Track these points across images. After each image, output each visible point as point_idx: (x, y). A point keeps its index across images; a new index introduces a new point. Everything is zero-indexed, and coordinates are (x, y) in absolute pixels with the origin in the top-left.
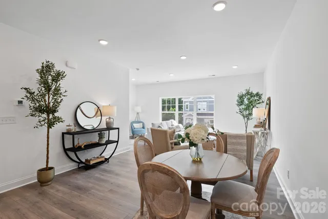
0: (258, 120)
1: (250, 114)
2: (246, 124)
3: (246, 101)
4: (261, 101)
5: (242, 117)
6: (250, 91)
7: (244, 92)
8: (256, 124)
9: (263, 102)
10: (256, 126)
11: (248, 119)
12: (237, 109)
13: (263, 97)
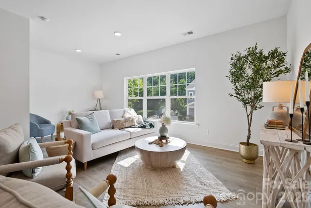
0: (277, 110)
1: (258, 97)
2: (250, 116)
3: (249, 72)
4: (283, 68)
5: (241, 104)
6: (257, 51)
7: (244, 53)
8: (270, 118)
9: (287, 70)
10: (270, 125)
11: (254, 107)
12: (230, 87)
13: (287, 59)
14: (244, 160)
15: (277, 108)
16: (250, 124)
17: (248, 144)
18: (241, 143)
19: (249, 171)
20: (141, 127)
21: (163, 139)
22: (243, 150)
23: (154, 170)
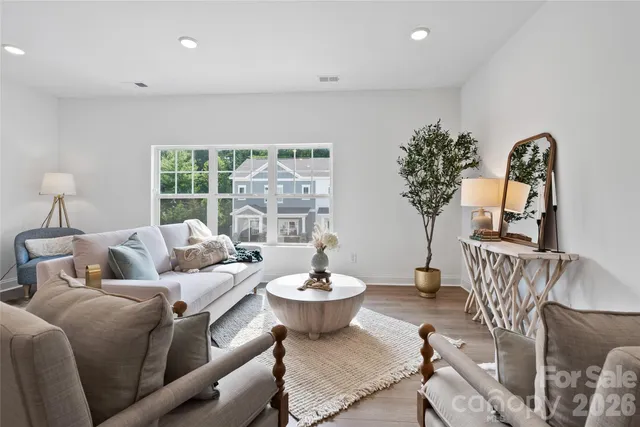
0: (477, 217)
12: (403, 185)
14: (423, 294)
15: (478, 214)
16: (430, 241)
17: (427, 269)
18: (418, 269)
19: (433, 308)
20: (244, 261)
21: (320, 277)
22: (422, 279)
23: (319, 338)
